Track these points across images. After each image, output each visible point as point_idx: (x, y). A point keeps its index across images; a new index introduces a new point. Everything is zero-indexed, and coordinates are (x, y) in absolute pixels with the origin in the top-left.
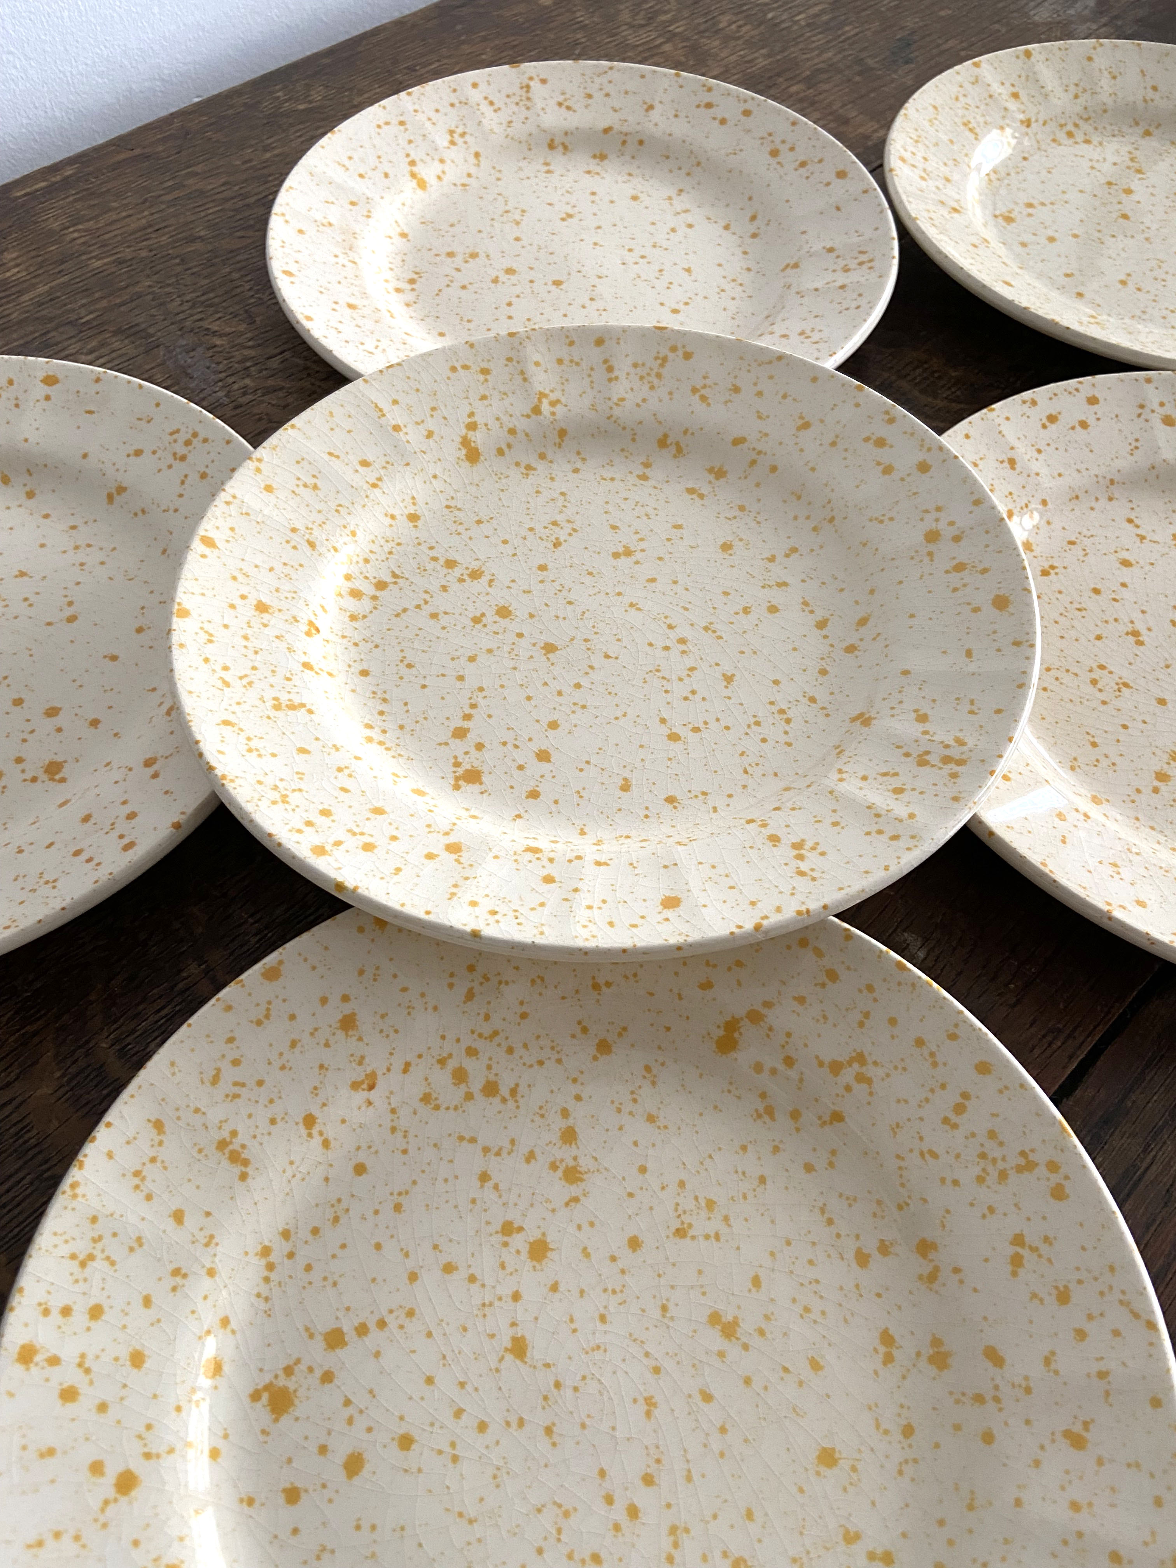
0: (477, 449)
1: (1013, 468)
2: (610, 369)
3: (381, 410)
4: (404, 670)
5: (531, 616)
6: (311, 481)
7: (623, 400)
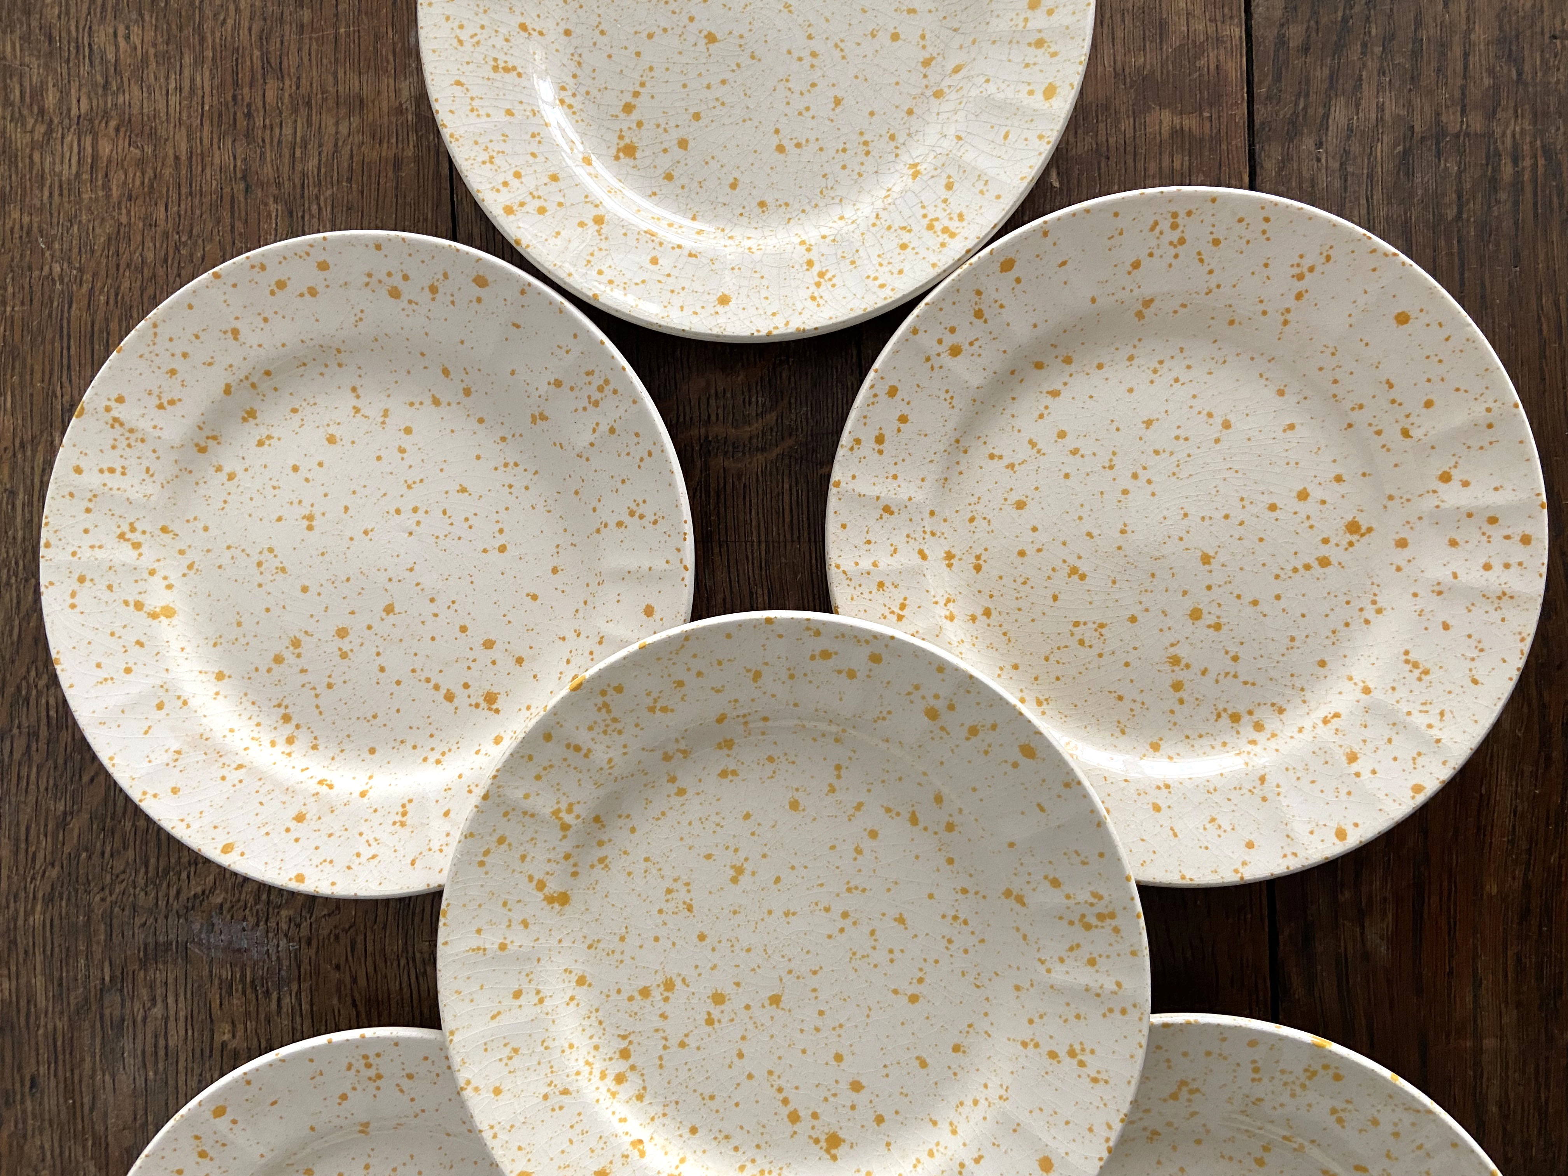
0: (561, 893)
1: (892, 513)
2: (578, 749)
3: (479, 949)
4: (713, 1105)
5: (738, 984)
6: (507, 1051)
7: (610, 761)
